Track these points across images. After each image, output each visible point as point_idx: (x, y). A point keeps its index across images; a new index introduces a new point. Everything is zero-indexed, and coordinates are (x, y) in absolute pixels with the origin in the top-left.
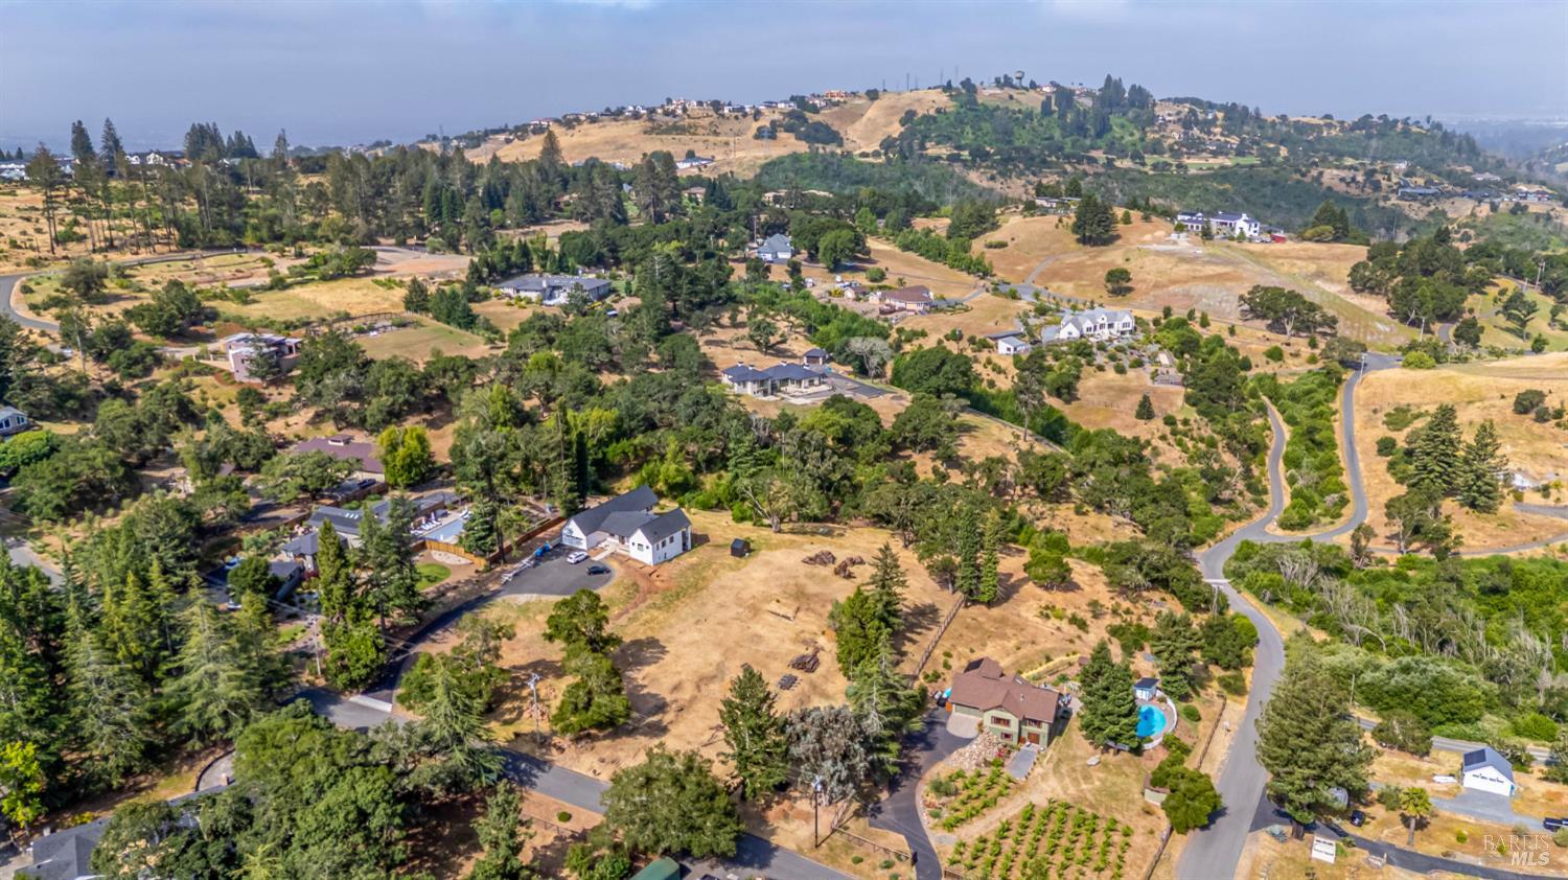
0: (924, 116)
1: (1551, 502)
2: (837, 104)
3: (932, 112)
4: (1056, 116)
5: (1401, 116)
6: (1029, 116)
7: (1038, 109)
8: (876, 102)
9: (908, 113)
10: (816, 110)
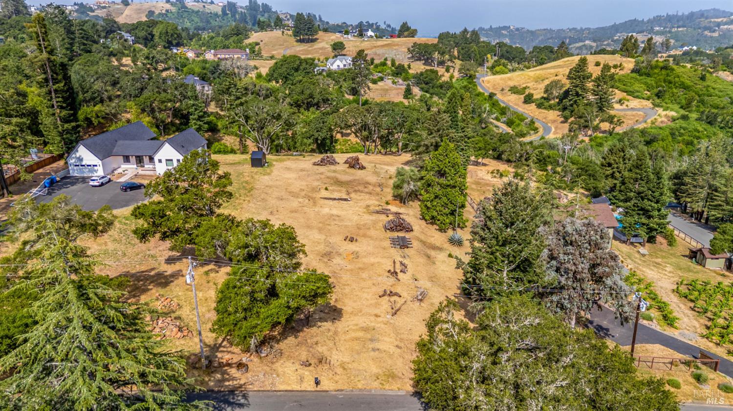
0: (160, 14)
1: (624, 106)
2: (104, 7)
3: (164, 12)
4: (230, 16)
5: (374, 22)
6: (216, 15)
7: (220, 13)
8: (129, 7)
9: (149, 12)
10: (93, 11)
